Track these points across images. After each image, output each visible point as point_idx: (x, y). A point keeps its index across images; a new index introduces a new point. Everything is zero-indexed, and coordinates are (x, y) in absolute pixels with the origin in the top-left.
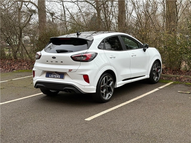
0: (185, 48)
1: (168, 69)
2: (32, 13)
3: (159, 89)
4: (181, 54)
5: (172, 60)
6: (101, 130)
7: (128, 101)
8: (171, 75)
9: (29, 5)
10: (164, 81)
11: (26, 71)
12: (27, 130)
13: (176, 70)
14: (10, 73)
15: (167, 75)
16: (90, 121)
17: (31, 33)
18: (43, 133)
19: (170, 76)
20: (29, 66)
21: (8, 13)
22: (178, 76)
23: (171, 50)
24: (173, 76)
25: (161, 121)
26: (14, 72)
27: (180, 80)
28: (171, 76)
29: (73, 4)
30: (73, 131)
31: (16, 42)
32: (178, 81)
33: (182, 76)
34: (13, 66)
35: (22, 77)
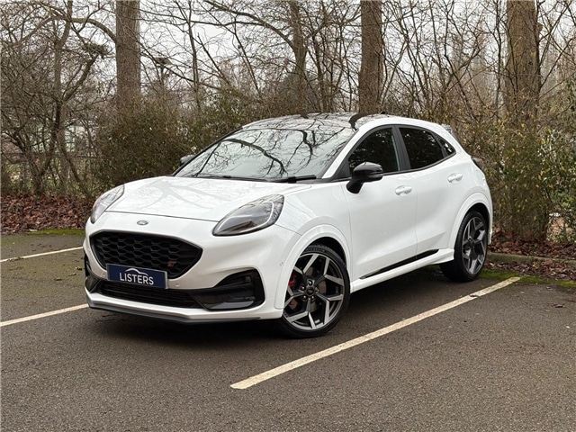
0: (562, 174)
1: (508, 237)
2: (94, 55)
3: (473, 298)
4: (548, 191)
5: (521, 208)
6: (278, 421)
7: (374, 331)
8: (514, 255)
9: (84, 29)
10: (493, 275)
11: (69, 231)
12: (44, 413)
13: (530, 242)
14: (18, 236)
15: (504, 254)
16: (247, 389)
17: (91, 116)
18: (94, 423)
19: (511, 258)
20: (79, 217)
21: (20, 53)
22: (537, 259)
23: (516, 177)
24: (520, 259)
25: (469, 396)
26: (32, 234)
27: (543, 272)
28: (514, 258)
29: (222, 30)
30: (189, 419)
31: (43, 141)
32: (537, 275)
33: (548, 261)
34: (28, 217)
35: (52, 250)
